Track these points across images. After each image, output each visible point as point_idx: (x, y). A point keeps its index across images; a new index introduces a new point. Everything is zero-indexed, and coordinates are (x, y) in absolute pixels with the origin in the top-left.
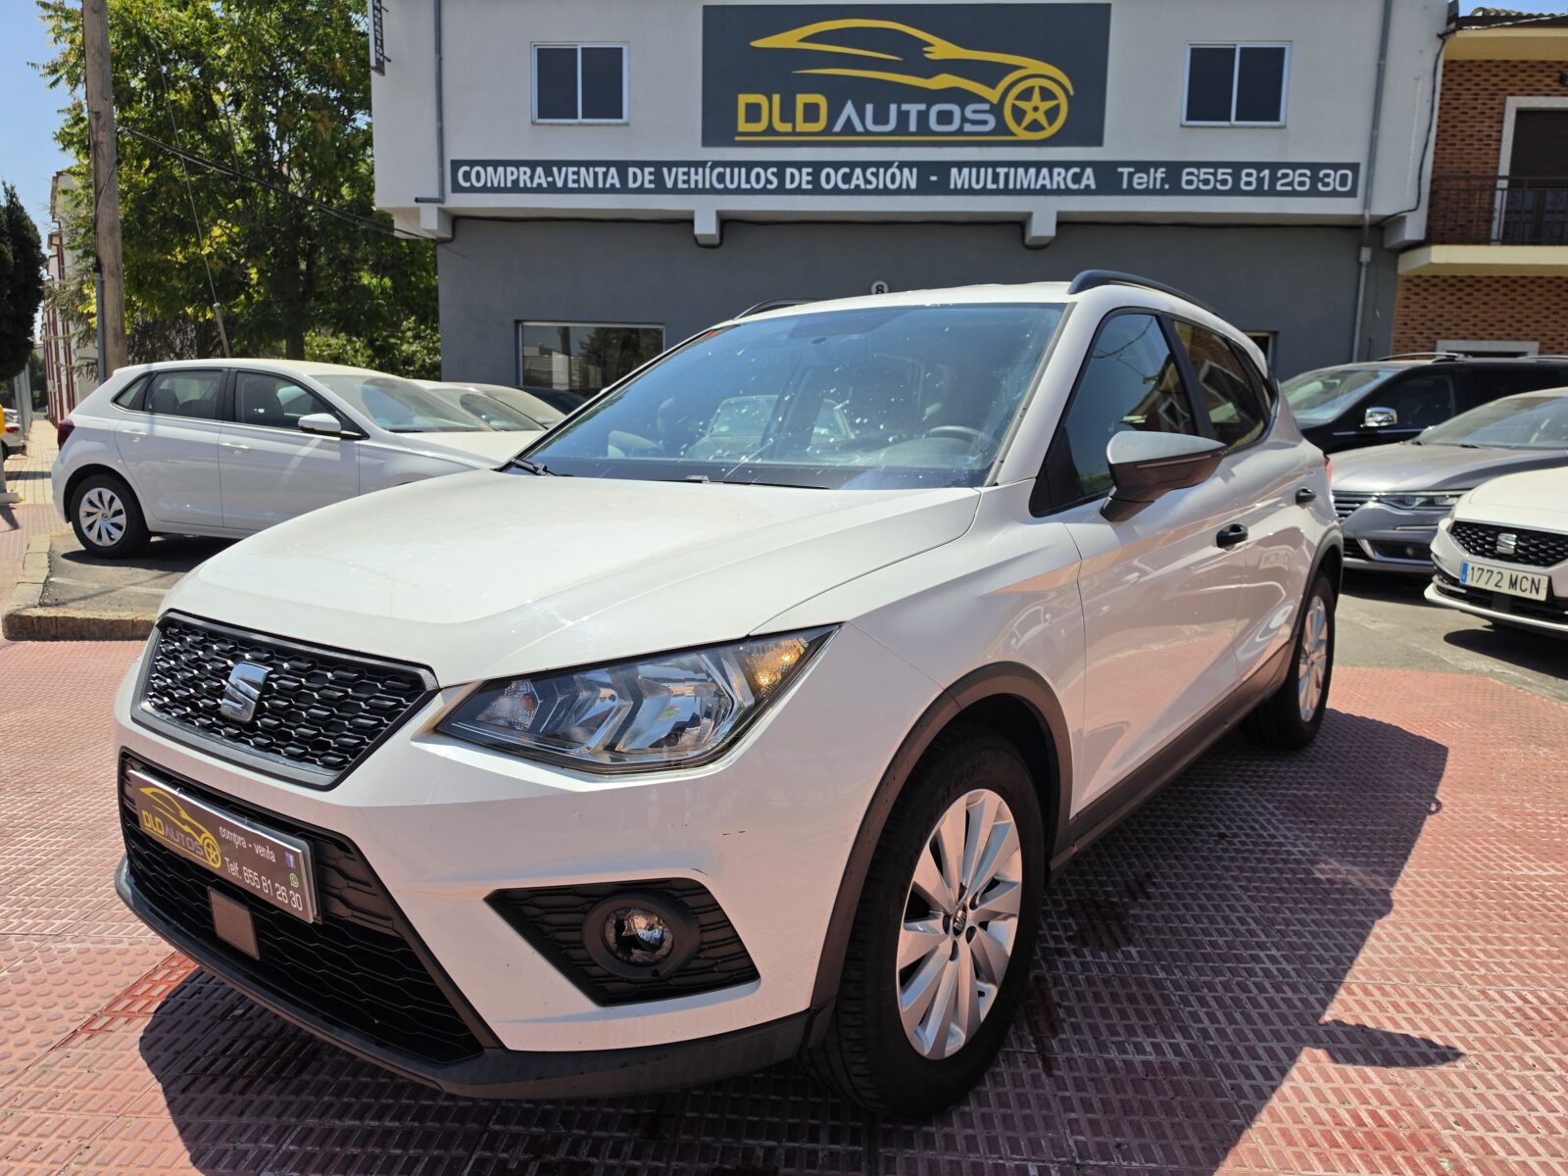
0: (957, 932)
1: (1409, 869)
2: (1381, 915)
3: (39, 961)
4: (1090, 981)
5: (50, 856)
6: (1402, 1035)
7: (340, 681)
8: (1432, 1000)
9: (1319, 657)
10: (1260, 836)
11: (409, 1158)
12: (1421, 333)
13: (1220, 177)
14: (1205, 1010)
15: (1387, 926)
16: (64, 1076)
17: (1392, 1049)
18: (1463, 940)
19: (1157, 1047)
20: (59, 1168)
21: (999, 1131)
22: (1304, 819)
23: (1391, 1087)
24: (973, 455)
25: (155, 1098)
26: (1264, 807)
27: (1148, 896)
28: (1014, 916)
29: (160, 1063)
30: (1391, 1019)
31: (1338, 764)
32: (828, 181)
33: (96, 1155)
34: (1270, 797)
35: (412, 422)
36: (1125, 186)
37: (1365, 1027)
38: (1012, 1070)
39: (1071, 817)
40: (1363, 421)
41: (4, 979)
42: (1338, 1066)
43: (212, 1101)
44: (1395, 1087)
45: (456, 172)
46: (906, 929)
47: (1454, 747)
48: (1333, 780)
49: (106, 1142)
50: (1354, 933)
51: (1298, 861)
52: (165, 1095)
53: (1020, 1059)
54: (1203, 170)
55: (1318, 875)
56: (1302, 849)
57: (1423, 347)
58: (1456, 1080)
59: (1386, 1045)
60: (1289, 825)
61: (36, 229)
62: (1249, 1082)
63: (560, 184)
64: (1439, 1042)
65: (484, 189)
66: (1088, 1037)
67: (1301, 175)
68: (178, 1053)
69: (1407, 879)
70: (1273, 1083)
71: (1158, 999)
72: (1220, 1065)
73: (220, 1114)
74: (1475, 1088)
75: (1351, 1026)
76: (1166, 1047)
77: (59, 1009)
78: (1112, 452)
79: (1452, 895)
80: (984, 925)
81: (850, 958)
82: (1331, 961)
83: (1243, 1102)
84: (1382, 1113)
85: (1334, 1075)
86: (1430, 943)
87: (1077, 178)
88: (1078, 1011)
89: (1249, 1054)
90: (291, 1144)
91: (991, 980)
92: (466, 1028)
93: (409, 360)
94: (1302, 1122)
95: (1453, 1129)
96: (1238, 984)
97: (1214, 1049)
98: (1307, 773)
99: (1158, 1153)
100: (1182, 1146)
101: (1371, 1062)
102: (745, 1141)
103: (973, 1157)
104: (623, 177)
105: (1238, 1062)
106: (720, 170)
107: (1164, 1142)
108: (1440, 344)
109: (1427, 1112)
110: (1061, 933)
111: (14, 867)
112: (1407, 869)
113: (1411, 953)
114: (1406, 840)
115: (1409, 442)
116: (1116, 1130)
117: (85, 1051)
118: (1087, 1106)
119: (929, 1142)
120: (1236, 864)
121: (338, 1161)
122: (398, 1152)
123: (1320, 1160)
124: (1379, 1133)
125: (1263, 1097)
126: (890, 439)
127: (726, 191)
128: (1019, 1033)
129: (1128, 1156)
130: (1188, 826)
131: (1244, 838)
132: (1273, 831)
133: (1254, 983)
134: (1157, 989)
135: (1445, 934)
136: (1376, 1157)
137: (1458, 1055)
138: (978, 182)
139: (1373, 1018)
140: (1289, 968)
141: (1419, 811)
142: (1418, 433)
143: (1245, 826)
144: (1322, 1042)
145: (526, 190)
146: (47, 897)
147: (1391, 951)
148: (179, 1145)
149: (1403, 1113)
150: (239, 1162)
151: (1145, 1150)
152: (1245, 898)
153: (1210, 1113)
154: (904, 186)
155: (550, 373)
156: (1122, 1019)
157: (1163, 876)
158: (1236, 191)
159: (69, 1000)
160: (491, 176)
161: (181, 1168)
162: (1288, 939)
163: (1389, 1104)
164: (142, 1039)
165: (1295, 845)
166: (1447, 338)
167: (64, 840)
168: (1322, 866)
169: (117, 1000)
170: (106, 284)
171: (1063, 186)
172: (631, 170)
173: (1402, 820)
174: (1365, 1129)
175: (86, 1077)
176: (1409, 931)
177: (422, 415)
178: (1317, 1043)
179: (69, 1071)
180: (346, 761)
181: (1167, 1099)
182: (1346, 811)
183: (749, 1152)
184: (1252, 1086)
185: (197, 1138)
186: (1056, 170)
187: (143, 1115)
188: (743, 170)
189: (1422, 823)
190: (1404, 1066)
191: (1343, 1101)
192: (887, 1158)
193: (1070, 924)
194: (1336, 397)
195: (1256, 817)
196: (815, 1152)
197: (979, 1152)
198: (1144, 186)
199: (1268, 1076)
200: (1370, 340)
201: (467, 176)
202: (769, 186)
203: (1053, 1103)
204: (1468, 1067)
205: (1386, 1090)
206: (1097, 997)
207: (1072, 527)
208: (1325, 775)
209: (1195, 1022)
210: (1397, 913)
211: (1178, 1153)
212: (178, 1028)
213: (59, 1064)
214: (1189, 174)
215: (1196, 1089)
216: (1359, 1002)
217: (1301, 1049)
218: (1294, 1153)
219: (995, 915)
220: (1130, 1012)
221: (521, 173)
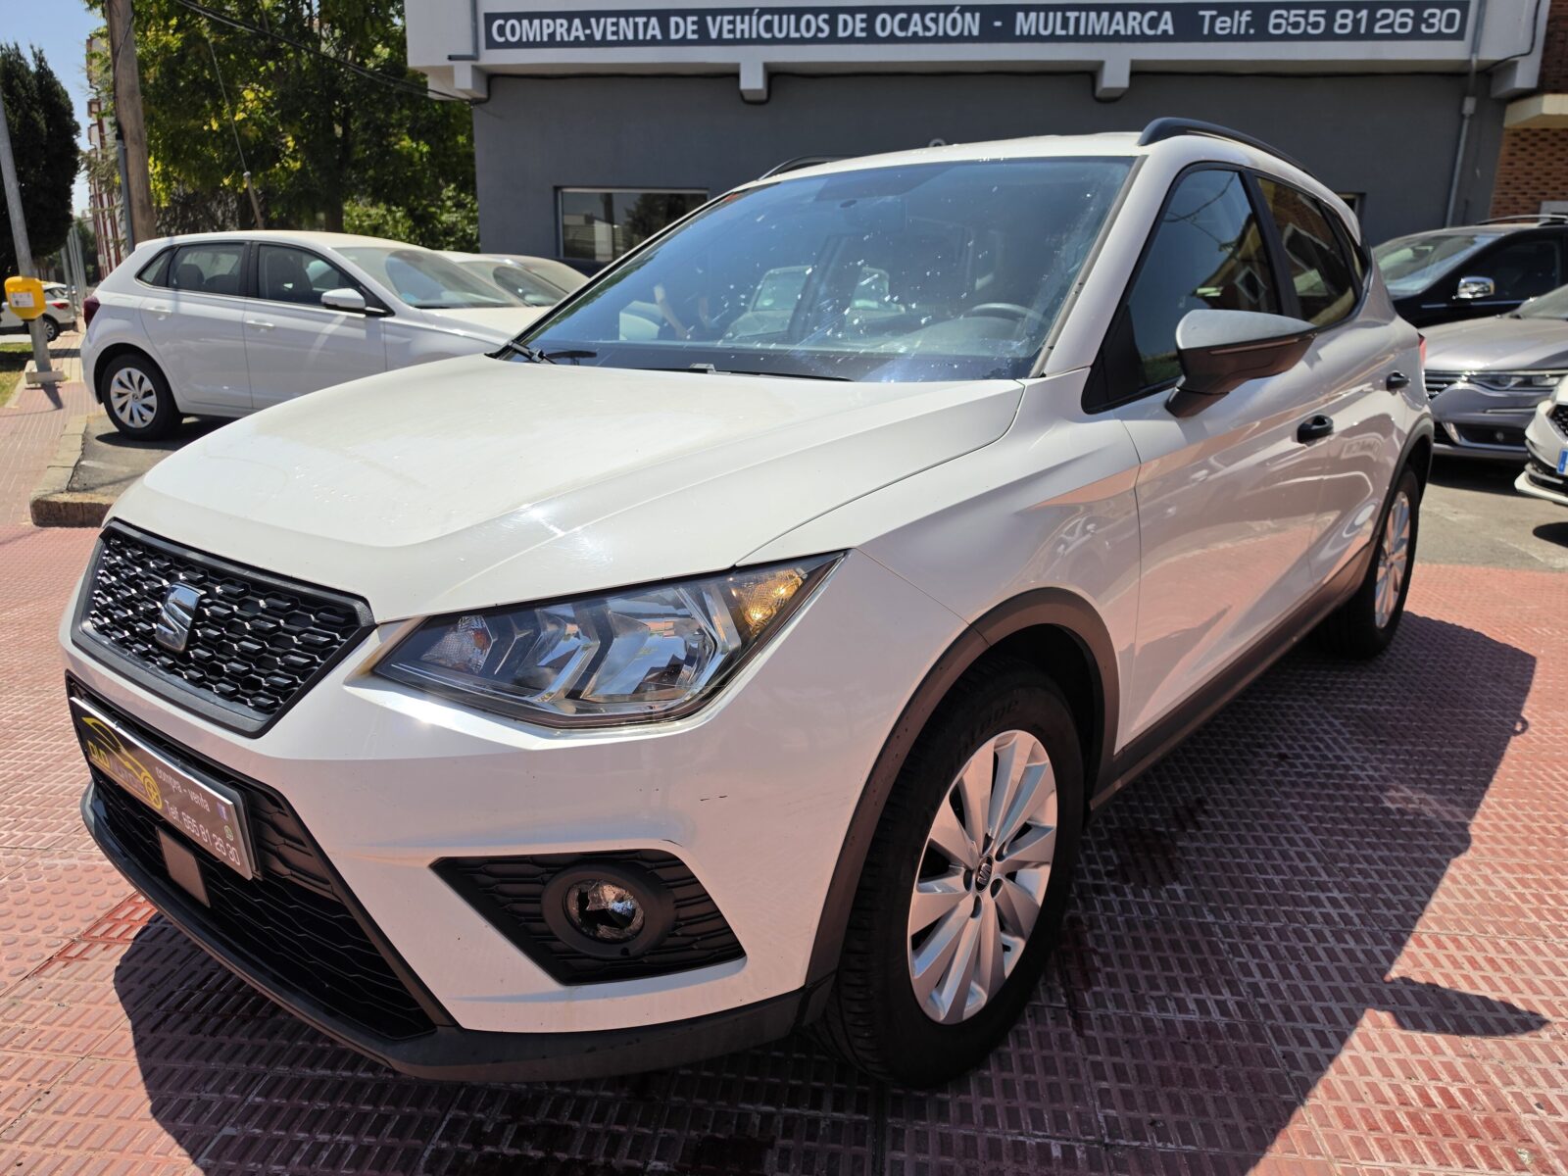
0: (980, 887)
1: (1490, 799)
2: (1458, 852)
3: (24, 878)
4: (1130, 924)
5: (50, 762)
6: (1478, 997)
7: (271, 610)
8: (1514, 955)
9: (1399, 558)
10: (1325, 757)
11: (380, 1115)
12: (1525, 193)
13: (1312, 19)
14: (1257, 961)
15: (1464, 865)
16: (33, 1010)
17: (1467, 1014)
18: (1551, 884)
19: (1202, 1005)
20: (16, 1115)
21: (1021, 1101)
22: (1374, 738)
23: (1464, 1060)
24: (1018, 339)
25: (124, 1037)
26: (1331, 724)
27: (1198, 826)
28: (1047, 863)
29: (131, 997)
30: (1467, 978)
31: (1412, 674)
32: (883, 27)
33: (55, 1101)
34: (1337, 713)
35: (439, 297)
36: (1206, 32)
37: (1437, 986)
38: (1039, 1028)
39: (1116, 751)
40: (1456, 292)
41: (4, 886)
42: (1405, 1033)
43: (182, 1042)
44: (1469, 1060)
45: (490, 26)
46: (920, 890)
47: (1543, 657)
48: (1407, 694)
49: (67, 1087)
50: (1426, 873)
51: (1366, 788)
52: (134, 1034)
53: (1049, 1014)
54: (1293, 12)
55: (1388, 804)
56: (1371, 773)
57: (1526, 210)
58: (1539, 1053)
59: (1461, 1008)
60: (1357, 745)
61: (67, 95)
62: (1303, 1049)
63: (598, 36)
64: (1520, 1006)
65: (520, 44)
66: (1124, 989)
67: (1404, 15)
68: (152, 986)
69: (1488, 811)
70: (1330, 1051)
71: (1205, 947)
72: (1271, 1028)
73: (188, 1058)
74: (1561, 1063)
75: (1420, 984)
76: (1212, 1006)
77: (37, 933)
78: (1183, 334)
79: (1539, 831)
80: (1012, 876)
81: (853, 927)
82: (1400, 906)
83: (1295, 1074)
84: (1454, 1090)
85: (1400, 1043)
86: (1512, 887)
87: (1154, 23)
88: (1115, 959)
89: (1305, 1015)
90: (258, 1095)
91: (1019, 933)
92: (414, 1003)
93: (450, 231)
94: (1362, 1100)
95: (1535, 1113)
96: (1295, 931)
97: (1265, 1007)
98: (1377, 684)
99: (1198, 1133)
100: (1225, 1126)
101: (1442, 1029)
102: (742, 1105)
103: (990, 1132)
104: (665, 28)
105: (1291, 1024)
106: (768, 17)
107: (1205, 1120)
108: (1545, 205)
109: (1504, 1091)
110: (1100, 867)
111: (13, 773)
112: (1487, 798)
113: (1490, 899)
114: (1487, 765)
115: (1508, 314)
116: (1152, 1104)
117: (58, 981)
118: (1120, 1073)
119: (942, 1113)
120: (1298, 790)
121: (304, 1117)
122: (368, 1108)
123: (1382, 1147)
124: (1450, 1116)
125: (1319, 1068)
126: (923, 321)
127: (774, 41)
128: (1049, 984)
129: (1164, 1137)
130: (1247, 745)
131: (1307, 760)
132: (1339, 752)
133: (1312, 930)
134: (1205, 935)
135: (1529, 876)
136: (1446, 1145)
137: (1543, 1023)
138: (1046, 28)
139: (1447, 976)
140: (1352, 913)
141: (1501, 730)
142: (1517, 306)
143: (1308, 745)
144: (1388, 1004)
145: (563, 44)
146: (41, 807)
147: (1468, 896)
148: (142, 1092)
149: (1478, 1092)
150: (202, 1113)
151: (1183, 1128)
152: (1305, 829)
153: (1257, 1084)
154: (966, 33)
155: (593, 243)
156: (1163, 970)
157: (1216, 802)
158: (1329, 35)
159: (48, 922)
160: (528, 30)
161: (140, 1119)
162: (1352, 879)
163: (1462, 1081)
164: (118, 968)
165: (1363, 769)
166: (1553, 199)
167: (66, 744)
168: (1392, 793)
169: (97, 925)
170: (130, 151)
171: (1138, 32)
172: (673, 20)
173: (1482, 740)
174: (1434, 1111)
175: (57, 1010)
176: (1489, 872)
177: (450, 289)
178: (1381, 1004)
179: (39, 1004)
180: (277, 704)
181: (1211, 1067)
182: (1421, 729)
183: (745, 1116)
184: (1306, 1054)
185: (160, 1086)
186: (1131, 14)
187: (108, 1056)
188: (793, 17)
189: (1506, 745)
190: (1480, 1035)
191: (1410, 1076)
192: (895, 1130)
193: (1110, 857)
194: (1426, 266)
195: (1321, 735)
196: (814, 1122)
197: (997, 1126)
198: (1227, 31)
199: (1324, 1043)
200: (1467, 202)
201: (501, 30)
202: (820, 35)
203: (1082, 1070)
204: (1553, 1038)
205: (1459, 1064)
206: (1137, 944)
207: (1131, 424)
208: (1398, 687)
209: (1245, 975)
210: (1476, 850)
211: (1220, 1133)
212: (155, 958)
213: (30, 996)
214: (1277, 16)
215: (1243, 1055)
216: (1430, 957)
217: (1363, 1010)
218: (1351, 1137)
219: (1023, 864)
220: (1173, 961)
221: (558, 26)
